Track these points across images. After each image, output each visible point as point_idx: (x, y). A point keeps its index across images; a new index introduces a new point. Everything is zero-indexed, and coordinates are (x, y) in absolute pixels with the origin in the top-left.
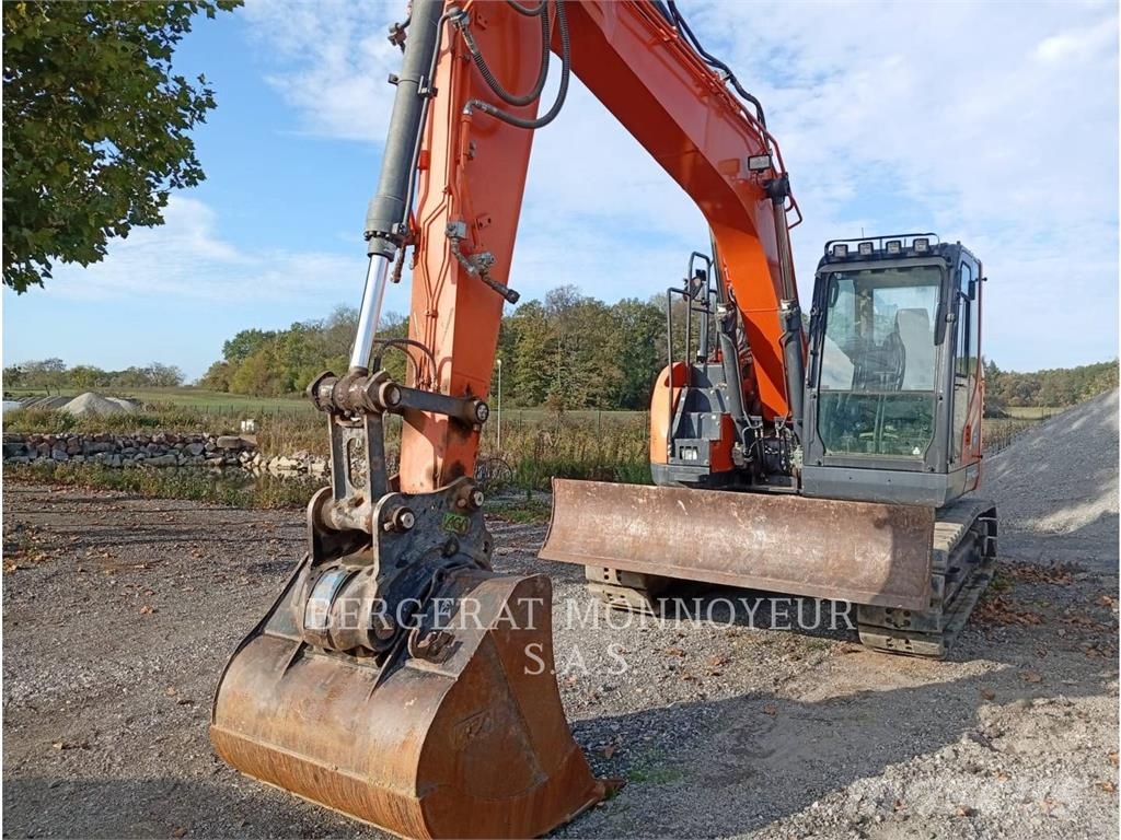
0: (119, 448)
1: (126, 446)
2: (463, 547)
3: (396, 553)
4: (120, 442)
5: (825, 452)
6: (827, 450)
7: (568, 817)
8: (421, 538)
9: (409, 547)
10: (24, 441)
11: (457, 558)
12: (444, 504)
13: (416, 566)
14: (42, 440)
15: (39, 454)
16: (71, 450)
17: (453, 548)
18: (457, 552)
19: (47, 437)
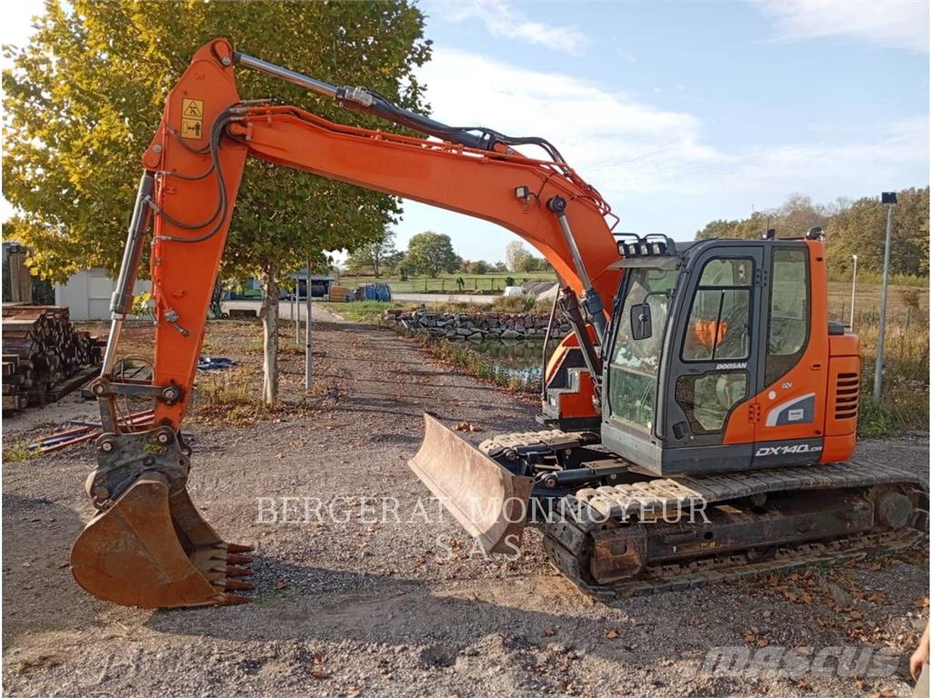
0: (559, 325)
1: (563, 323)
2: (158, 462)
3: (109, 461)
4: (559, 320)
5: (611, 414)
6: (613, 414)
7: (188, 605)
8: (126, 456)
9: (119, 459)
10: (498, 318)
11: (153, 466)
12: (145, 440)
13: (127, 466)
14: (510, 318)
15: (507, 327)
16: (526, 325)
17: (150, 461)
18: (153, 463)
19: (512, 316)
